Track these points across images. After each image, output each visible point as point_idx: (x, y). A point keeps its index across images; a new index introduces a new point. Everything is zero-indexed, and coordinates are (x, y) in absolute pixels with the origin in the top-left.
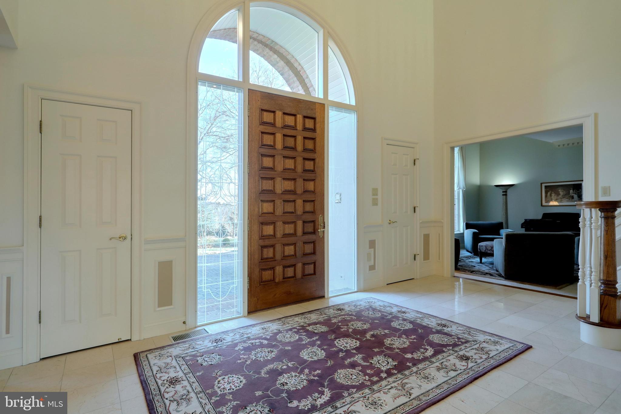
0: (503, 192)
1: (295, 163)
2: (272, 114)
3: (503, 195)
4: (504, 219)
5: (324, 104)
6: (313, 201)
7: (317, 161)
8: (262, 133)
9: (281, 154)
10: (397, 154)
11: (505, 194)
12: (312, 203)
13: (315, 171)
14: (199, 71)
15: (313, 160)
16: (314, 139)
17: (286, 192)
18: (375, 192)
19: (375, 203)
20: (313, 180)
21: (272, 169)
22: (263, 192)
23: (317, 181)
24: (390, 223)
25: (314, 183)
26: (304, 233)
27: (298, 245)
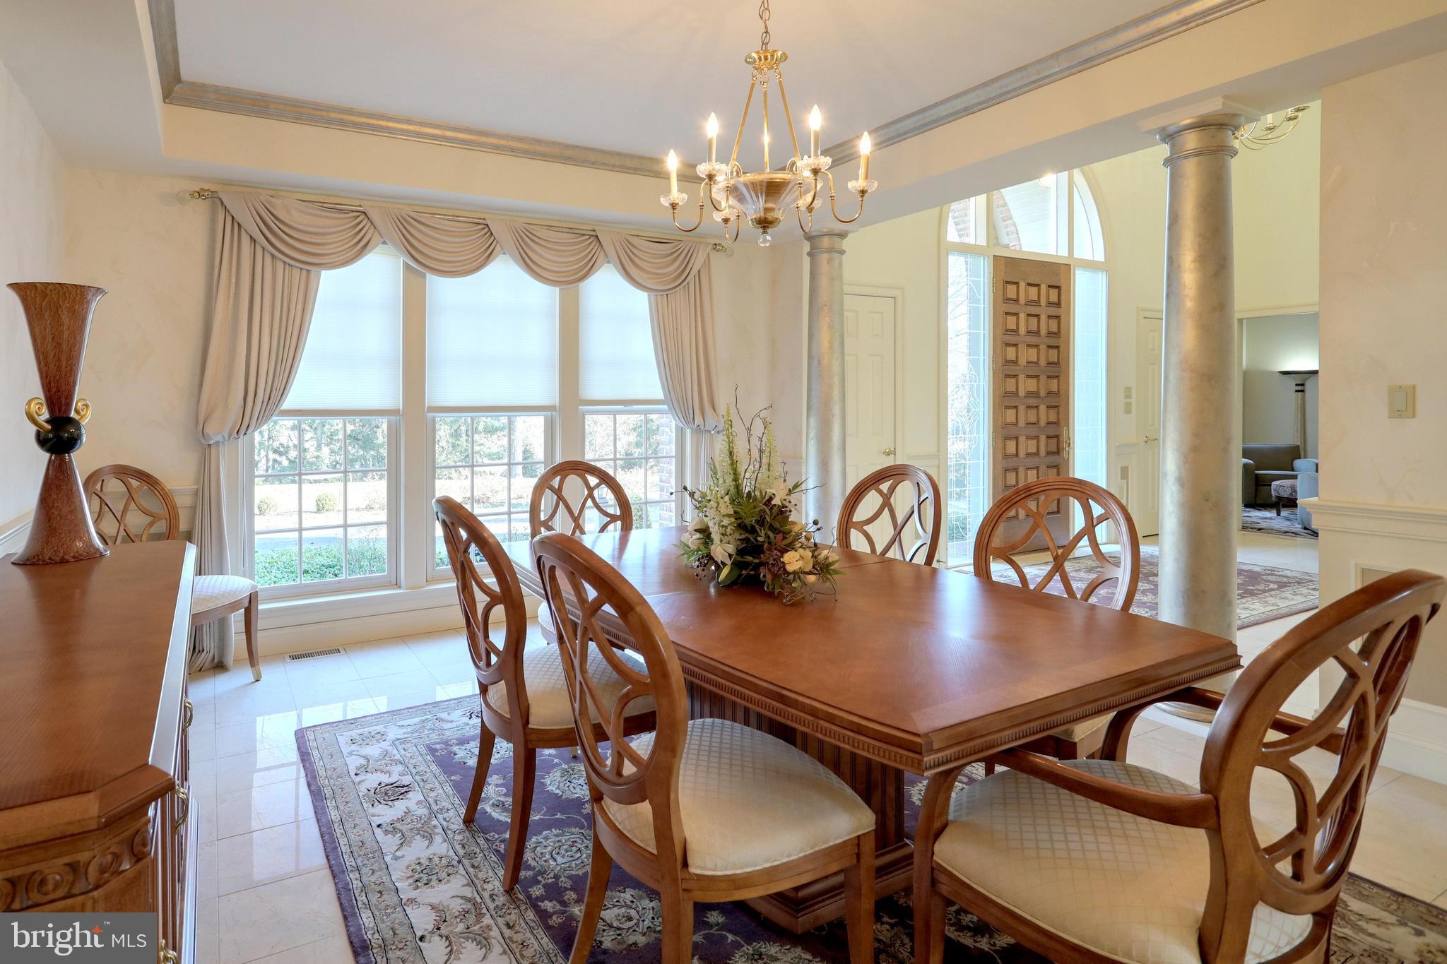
0: (1297, 385)
1: (1038, 353)
2: (1015, 286)
3: (1296, 391)
4: (1299, 439)
5: (1069, 265)
6: (1056, 407)
7: (1061, 349)
8: (1007, 314)
9: (1025, 342)
10: (1155, 331)
11: (1301, 388)
12: (1056, 410)
13: (1059, 363)
14: (948, 240)
15: (1057, 347)
16: (1057, 317)
17: (1030, 394)
18: (1128, 391)
19: (1128, 410)
20: (1057, 377)
21: (1015, 362)
22: (1007, 394)
23: (1061, 378)
24: (1146, 442)
25: (1059, 380)
26: (1048, 453)
27: (1041, 469)
